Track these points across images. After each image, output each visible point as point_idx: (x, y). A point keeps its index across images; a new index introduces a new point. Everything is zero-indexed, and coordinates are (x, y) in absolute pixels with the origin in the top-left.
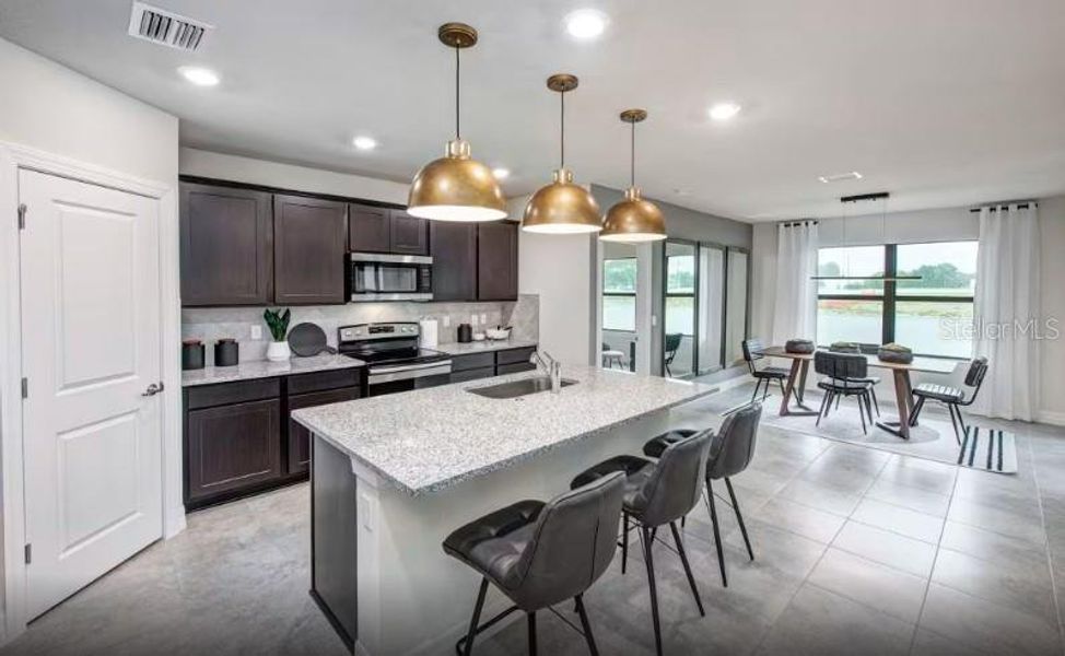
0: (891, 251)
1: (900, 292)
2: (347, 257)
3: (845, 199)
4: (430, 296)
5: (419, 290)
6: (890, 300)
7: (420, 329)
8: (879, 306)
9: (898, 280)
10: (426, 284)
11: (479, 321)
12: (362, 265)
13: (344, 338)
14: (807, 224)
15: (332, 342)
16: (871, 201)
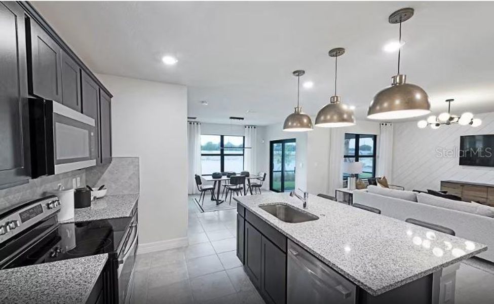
0: (222, 137)
1: (225, 152)
3: (231, 118)
6: (222, 155)
8: (220, 157)
9: (225, 149)
11: (76, 184)
14: (197, 124)
16: (238, 120)
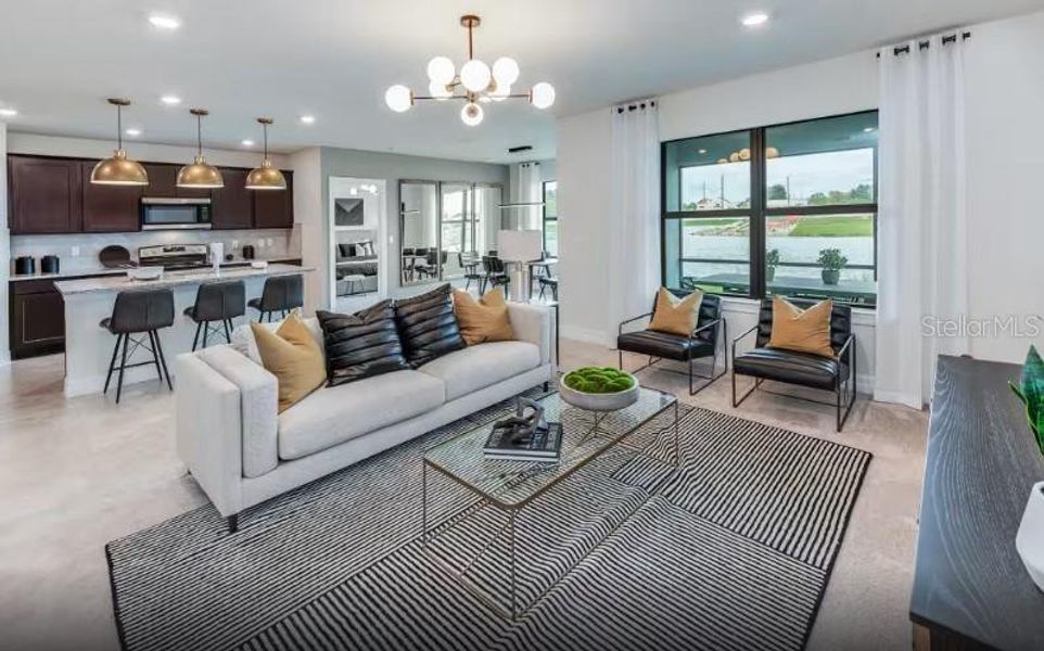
2: (140, 200)
4: (209, 226)
5: (199, 220)
7: (208, 249)
10: (205, 217)
11: (266, 244)
12: (150, 206)
13: (142, 256)
15: (134, 258)
